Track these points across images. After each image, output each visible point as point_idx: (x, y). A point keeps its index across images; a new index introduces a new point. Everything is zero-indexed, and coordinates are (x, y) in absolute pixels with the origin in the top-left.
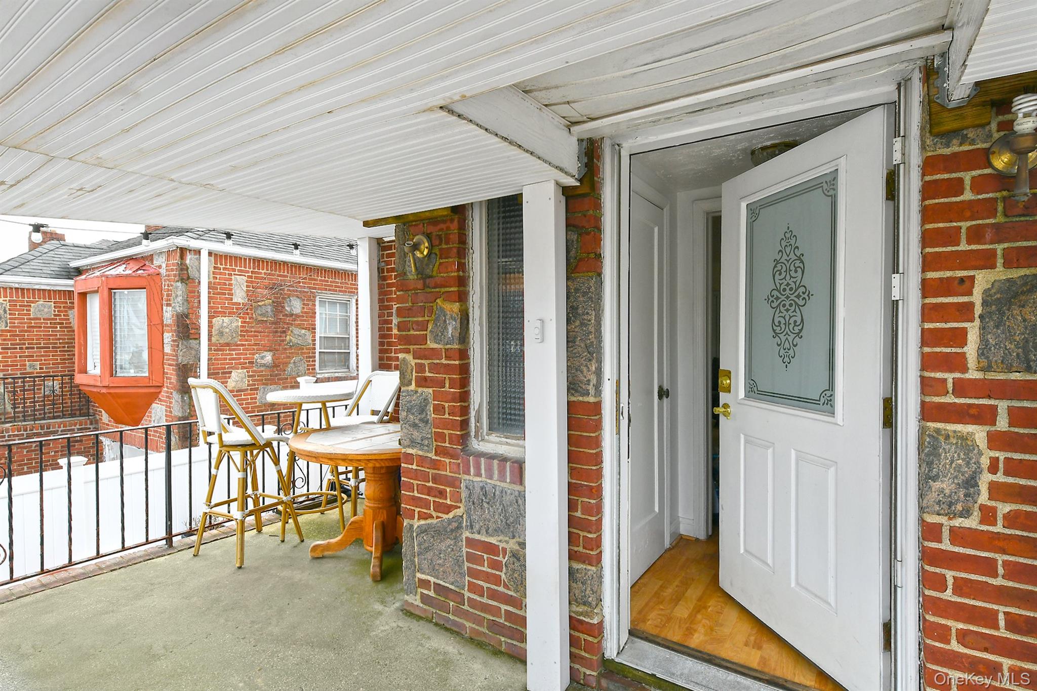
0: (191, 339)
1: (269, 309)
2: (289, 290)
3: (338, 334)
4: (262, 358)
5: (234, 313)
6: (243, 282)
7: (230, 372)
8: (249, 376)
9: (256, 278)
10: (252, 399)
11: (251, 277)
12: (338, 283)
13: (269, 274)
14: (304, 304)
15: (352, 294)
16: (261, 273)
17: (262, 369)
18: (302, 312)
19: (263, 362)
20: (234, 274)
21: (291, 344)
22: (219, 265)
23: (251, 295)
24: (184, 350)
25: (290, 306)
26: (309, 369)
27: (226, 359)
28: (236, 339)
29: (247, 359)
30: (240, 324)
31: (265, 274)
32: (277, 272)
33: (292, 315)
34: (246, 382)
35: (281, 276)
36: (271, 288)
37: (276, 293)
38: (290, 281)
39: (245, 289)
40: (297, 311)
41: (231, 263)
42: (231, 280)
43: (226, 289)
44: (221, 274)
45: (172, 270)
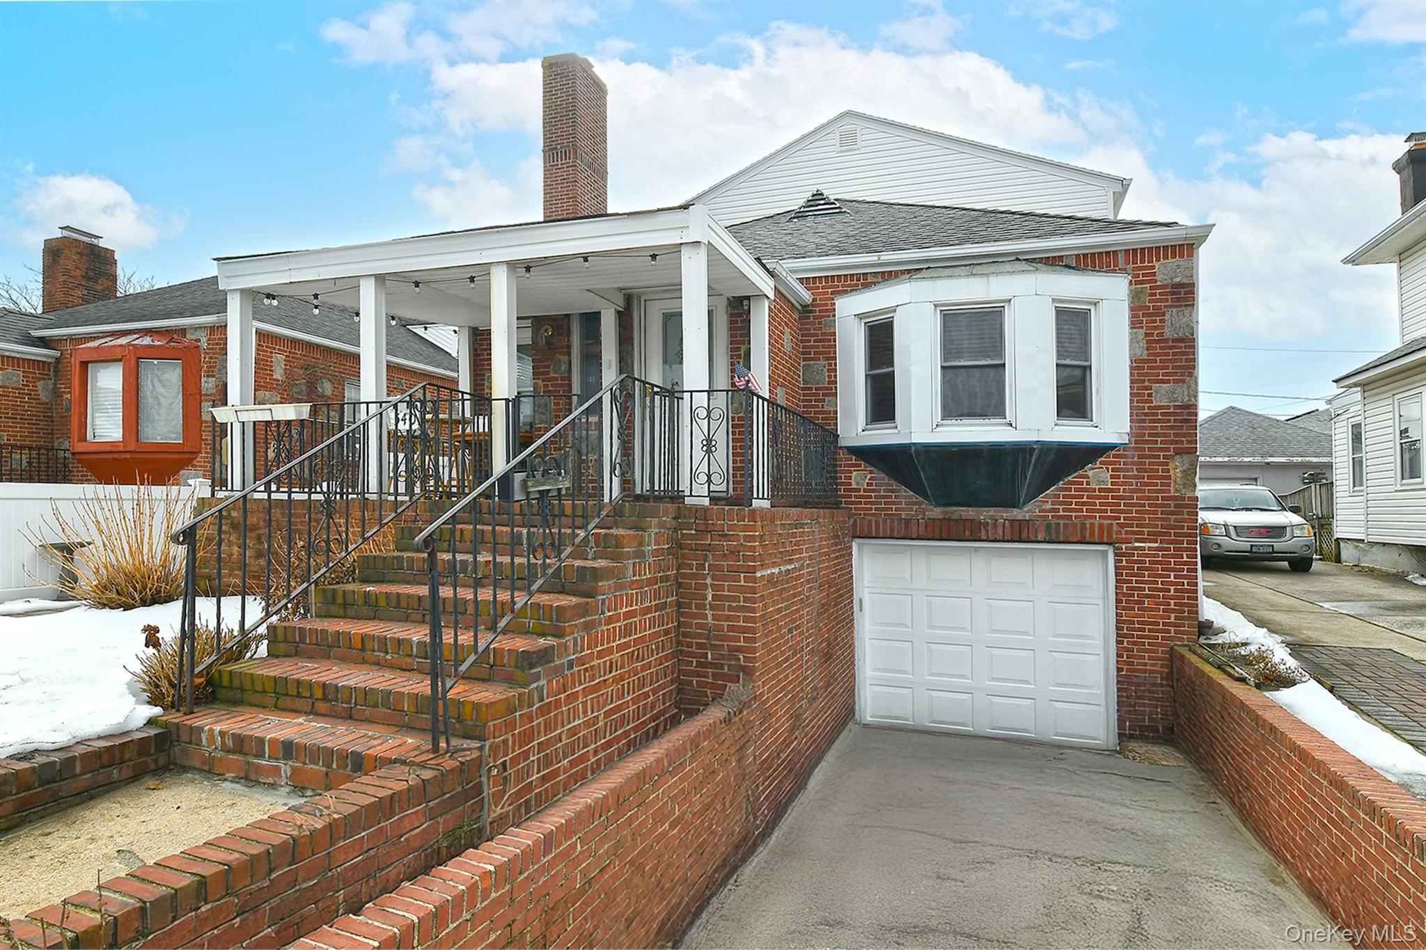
1: (304, 388)
2: (321, 372)
5: (274, 389)
6: (282, 360)
9: (293, 357)
11: (289, 357)
13: (304, 355)
14: (334, 387)
16: (297, 354)
18: (332, 395)
20: (275, 353)
22: (262, 343)
23: (288, 373)
25: (322, 388)
30: (279, 399)
31: (301, 354)
32: (311, 355)
33: (323, 396)
35: (314, 358)
36: (306, 369)
37: (310, 374)
38: (322, 364)
39: (283, 367)
40: (328, 392)
41: (272, 341)
42: (272, 357)
43: (268, 366)
44: (263, 351)
45: (217, 344)
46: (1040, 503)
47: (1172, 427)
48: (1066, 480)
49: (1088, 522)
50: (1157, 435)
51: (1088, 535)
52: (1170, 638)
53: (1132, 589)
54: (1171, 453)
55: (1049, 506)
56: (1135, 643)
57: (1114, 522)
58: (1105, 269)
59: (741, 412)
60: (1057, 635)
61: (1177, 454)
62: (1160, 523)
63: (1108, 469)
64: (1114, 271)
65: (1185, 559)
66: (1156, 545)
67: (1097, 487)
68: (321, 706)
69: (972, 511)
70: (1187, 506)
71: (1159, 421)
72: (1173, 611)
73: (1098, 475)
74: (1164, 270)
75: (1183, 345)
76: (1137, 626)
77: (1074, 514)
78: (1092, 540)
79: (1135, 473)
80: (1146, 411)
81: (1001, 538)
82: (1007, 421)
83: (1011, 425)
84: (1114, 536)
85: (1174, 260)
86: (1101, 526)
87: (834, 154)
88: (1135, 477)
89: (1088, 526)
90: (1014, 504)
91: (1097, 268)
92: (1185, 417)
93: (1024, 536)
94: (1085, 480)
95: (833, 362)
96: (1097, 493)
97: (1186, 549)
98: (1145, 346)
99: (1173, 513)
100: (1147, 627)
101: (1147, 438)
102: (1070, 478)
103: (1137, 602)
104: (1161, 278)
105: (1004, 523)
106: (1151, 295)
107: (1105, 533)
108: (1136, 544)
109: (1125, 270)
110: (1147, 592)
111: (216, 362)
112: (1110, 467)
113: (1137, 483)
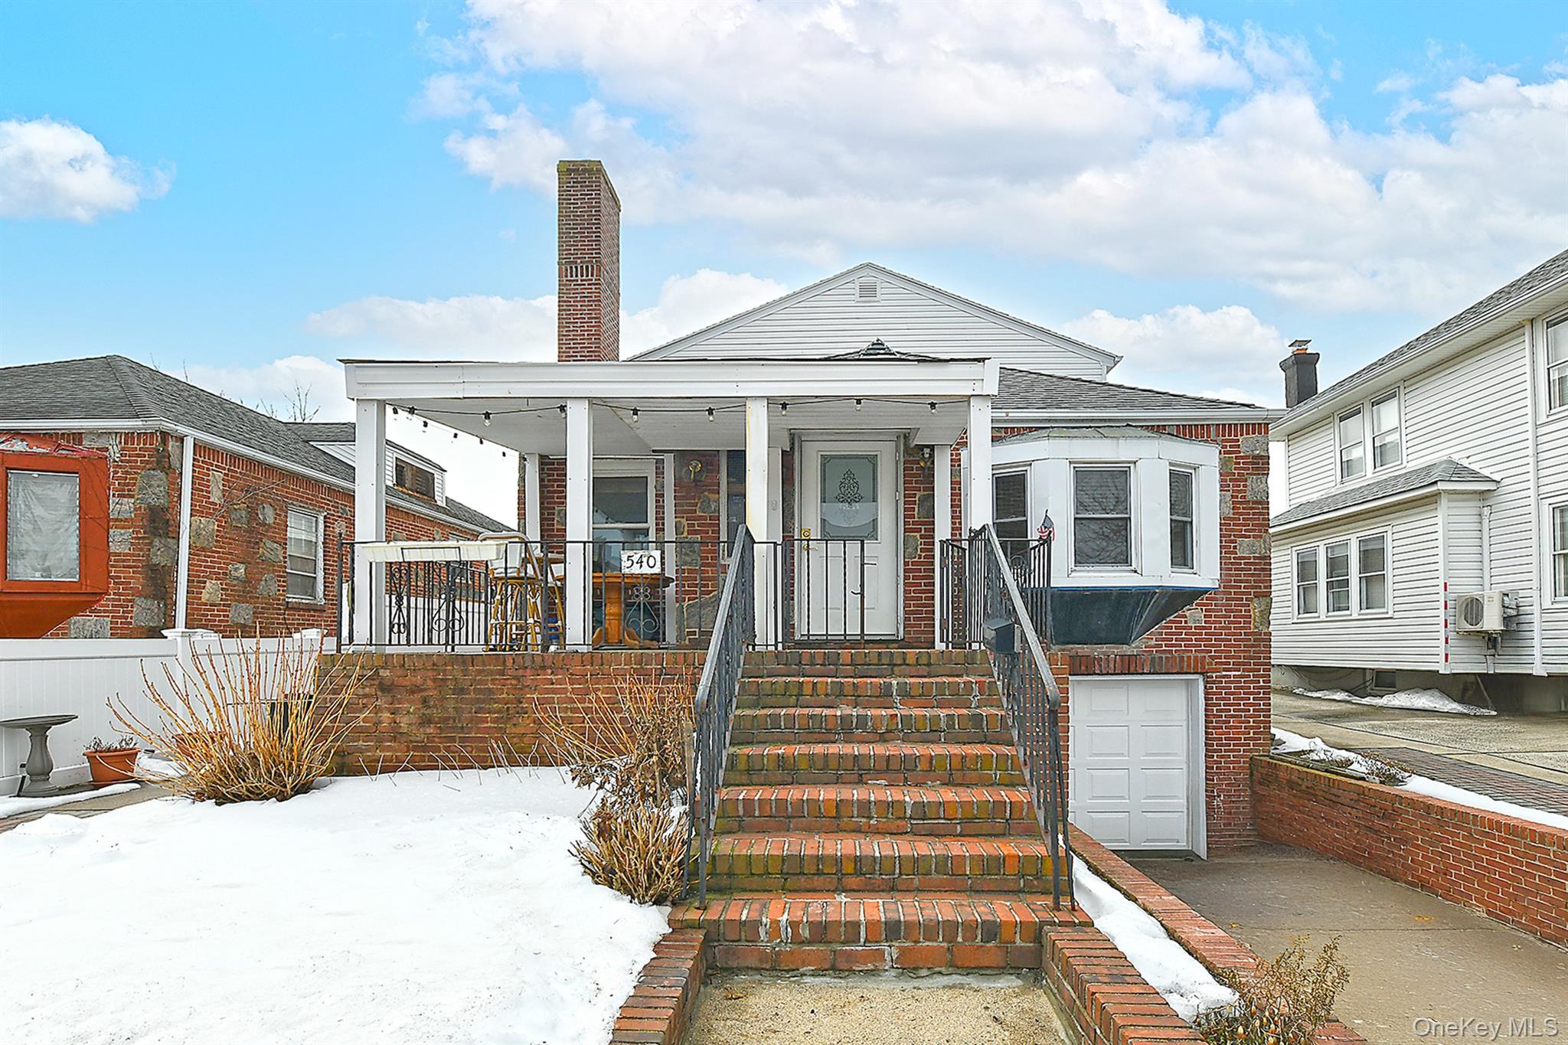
0: (169, 537)
1: (244, 514)
2: (262, 496)
3: (302, 554)
4: (236, 569)
5: (211, 514)
6: (220, 480)
7: (205, 582)
8: (222, 589)
9: (232, 477)
10: (224, 616)
11: (227, 475)
12: (308, 494)
13: (245, 474)
14: (276, 514)
15: (321, 510)
16: (237, 472)
17: (235, 582)
18: (274, 523)
19: (236, 574)
20: (213, 470)
21: (264, 558)
22: (198, 457)
23: (227, 496)
24: (162, 550)
25: (263, 514)
26: (279, 590)
27: (201, 566)
28: (211, 545)
29: (221, 568)
30: (216, 528)
31: (241, 473)
32: (252, 474)
33: (265, 525)
34: (220, 596)
35: (255, 478)
36: (247, 491)
37: (251, 497)
38: (264, 486)
39: (221, 488)
40: (270, 520)
41: (209, 456)
42: (209, 475)
43: (203, 485)
44: (200, 467)
45: (138, 456)
46: (1146, 640)
47: (1252, 575)
48: (1168, 619)
49: (1185, 655)
50: (1241, 581)
51: (1185, 666)
52: (1250, 751)
53: (1221, 711)
54: (1252, 596)
55: (1153, 642)
56: (1222, 757)
57: (1207, 655)
58: (1200, 439)
59: (915, 558)
60: (1147, 755)
61: (1256, 597)
62: (1242, 655)
63: (1202, 609)
64: (1206, 441)
65: (1262, 684)
66: (1239, 673)
67: (1193, 625)
68: (853, 882)
69: (1087, 648)
70: (1264, 640)
71: (1242, 569)
72: (1252, 728)
73: (1194, 615)
74: (1247, 443)
75: (1260, 506)
76: (1224, 742)
77: (1174, 649)
78: (1189, 671)
79: (1224, 613)
80: (1232, 560)
81: (1113, 672)
82: (1132, 568)
83: (1136, 572)
84: (1207, 667)
85: (1254, 436)
86: (1196, 658)
87: (853, 303)
88: (1225, 616)
89: (1185, 659)
90: (1126, 642)
91: (1194, 438)
92: (1263, 567)
93: (1132, 669)
94: (1183, 620)
95: (958, 510)
96: (1193, 630)
97: (1263, 676)
98: (1232, 506)
99: (1253, 646)
100: (1232, 742)
101: (1233, 584)
102: (1171, 618)
103: (1224, 722)
104: (1244, 450)
105: (1115, 658)
106: (1236, 463)
107: (1199, 664)
108: (1224, 673)
109: (1216, 441)
110: (1232, 713)
111: (136, 479)
112: (1204, 608)
113: (1225, 621)
